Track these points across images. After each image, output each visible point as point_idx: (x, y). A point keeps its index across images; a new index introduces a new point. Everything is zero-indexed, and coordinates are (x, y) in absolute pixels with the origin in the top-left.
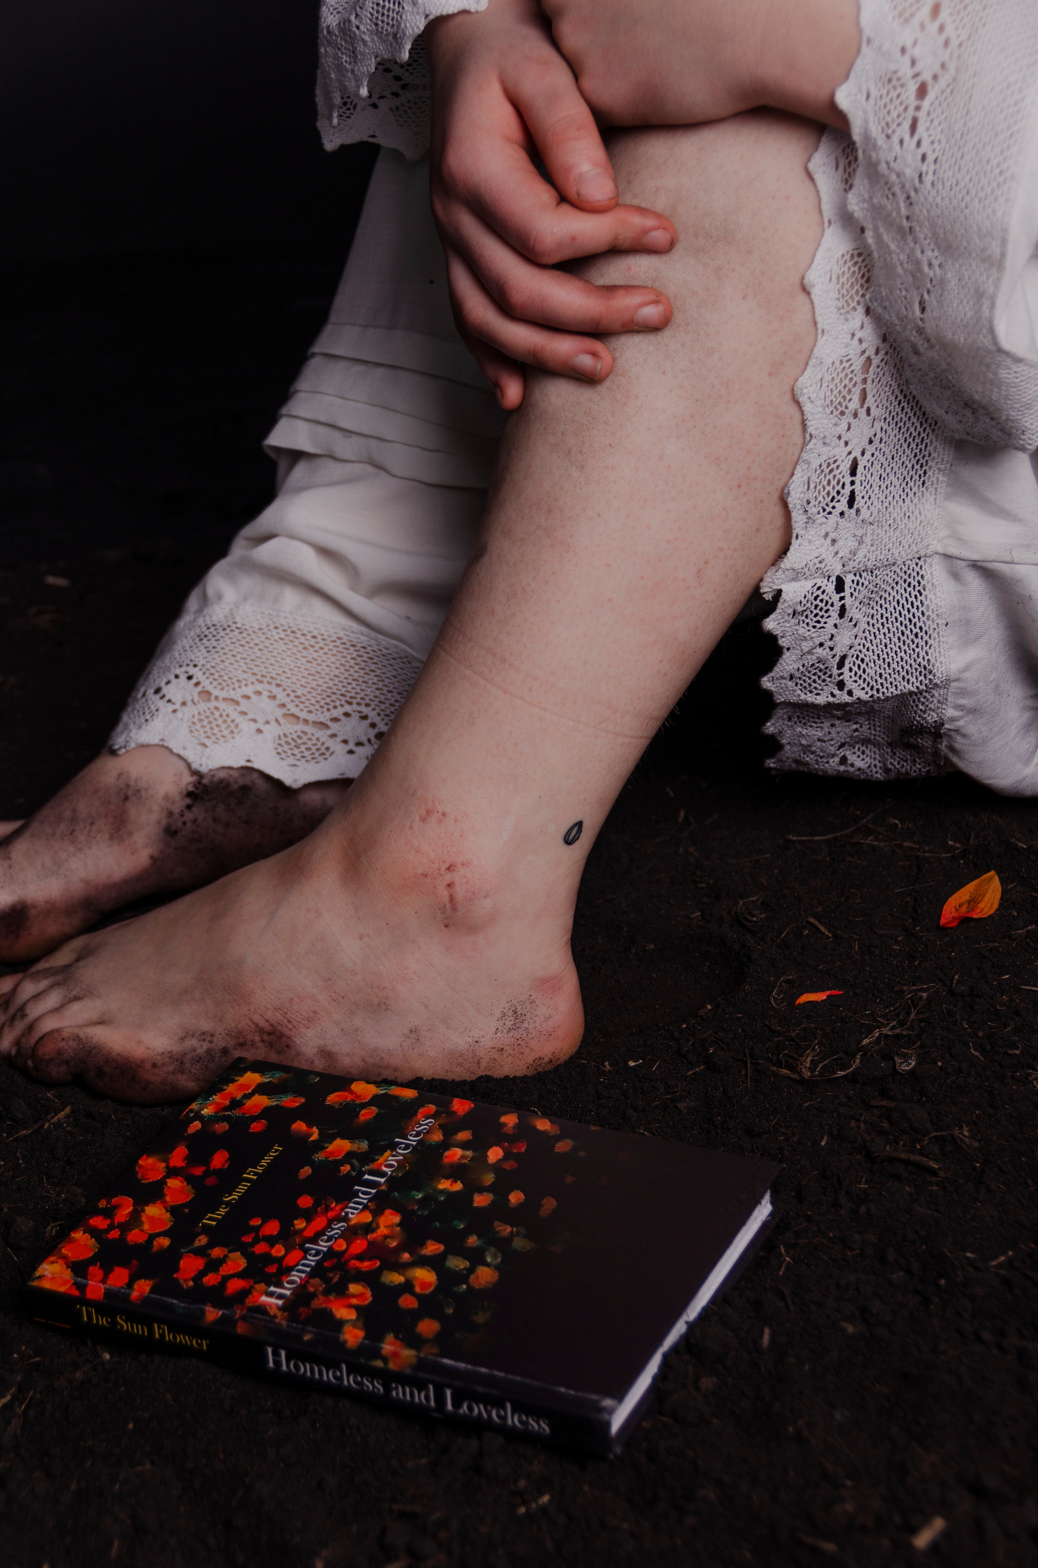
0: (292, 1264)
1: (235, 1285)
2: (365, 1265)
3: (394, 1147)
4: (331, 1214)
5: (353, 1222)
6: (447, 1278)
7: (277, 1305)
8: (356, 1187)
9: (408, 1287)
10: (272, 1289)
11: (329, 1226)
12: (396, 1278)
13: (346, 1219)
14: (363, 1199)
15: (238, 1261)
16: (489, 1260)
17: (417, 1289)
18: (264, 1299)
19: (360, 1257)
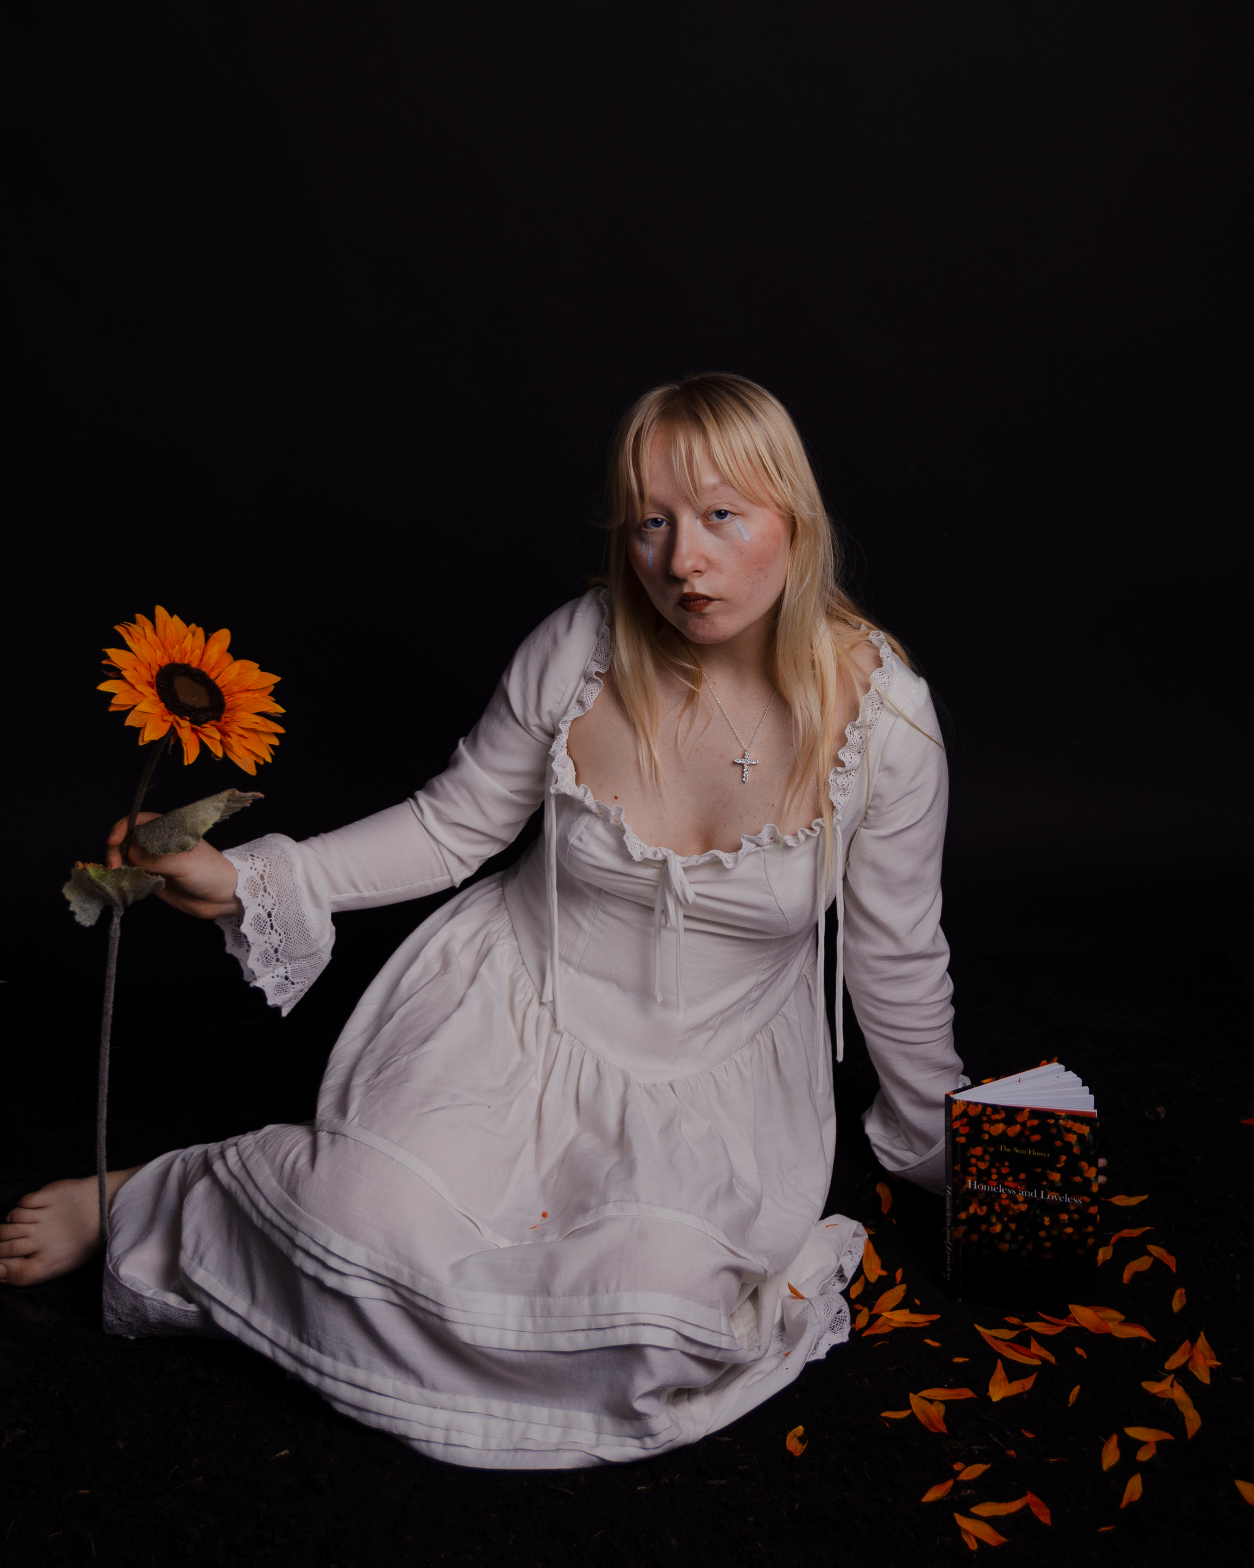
0: (989, 1184)
1: (974, 1170)
2: (997, 1208)
3: (1062, 1195)
4: (1019, 1187)
5: (1017, 1196)
6: (1000, 1236)
7: (968, 1186)
8: (1035, 1190)
9: (991, 1224)
10: (975, 1182)
11: (1011, 1189)
12: (994, 1220)
13: (1018, 1192)
14: (1030, 1195)
15: (983, 1166)
16: (1013, 1245)
17: (991, 1228)
18: (970, 1181)
19: (1000, 1205)
